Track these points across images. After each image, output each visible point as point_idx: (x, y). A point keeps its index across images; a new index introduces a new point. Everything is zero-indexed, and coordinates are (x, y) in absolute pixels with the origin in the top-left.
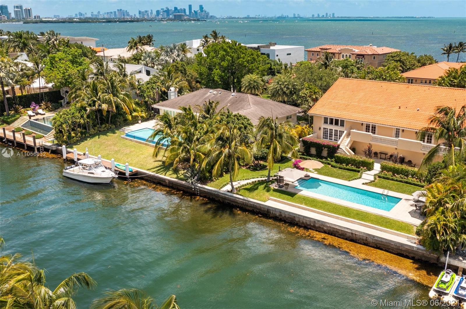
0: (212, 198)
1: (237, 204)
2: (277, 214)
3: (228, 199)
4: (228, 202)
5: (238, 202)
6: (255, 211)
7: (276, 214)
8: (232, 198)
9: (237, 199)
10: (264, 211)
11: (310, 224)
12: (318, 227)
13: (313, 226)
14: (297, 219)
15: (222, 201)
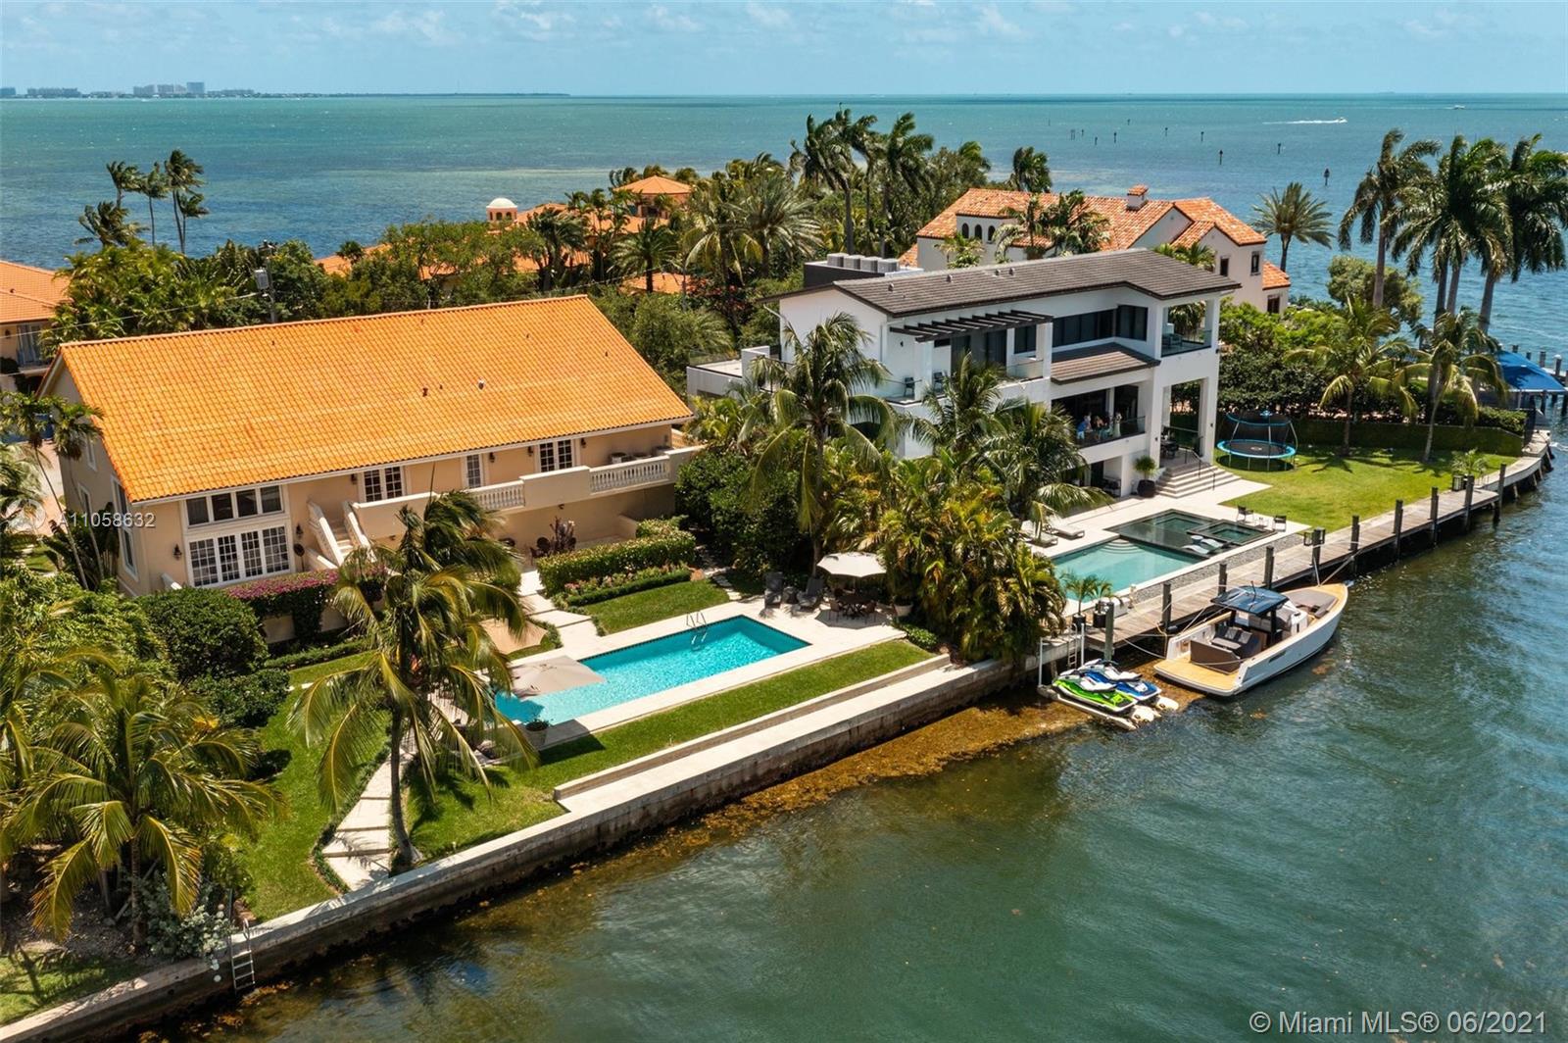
0: (332, 947)
1: (462, 894)
2: (633, 822)
3: (421, 898)
4: (420, 909)
5: (473, 878)
6: (546, 866)
7: (629, 824)
8: (443, 880)
9: (469, 869)
10: (583, 842)
11: (742, 781)
12: (765, 774)
13: (750, 781)
14: (700, 795)
15: (387, 929)
